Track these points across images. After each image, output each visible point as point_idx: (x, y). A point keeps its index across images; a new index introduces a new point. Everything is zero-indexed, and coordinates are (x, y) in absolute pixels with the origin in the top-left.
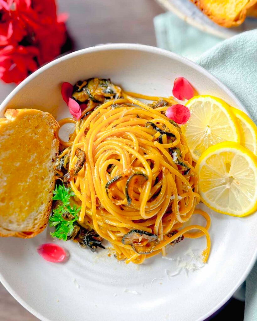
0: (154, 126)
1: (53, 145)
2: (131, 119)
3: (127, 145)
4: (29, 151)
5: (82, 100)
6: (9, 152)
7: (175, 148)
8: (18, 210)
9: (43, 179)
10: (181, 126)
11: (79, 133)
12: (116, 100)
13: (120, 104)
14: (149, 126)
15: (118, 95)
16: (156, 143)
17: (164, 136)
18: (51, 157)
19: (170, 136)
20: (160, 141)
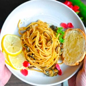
0: (34, 59)
1: (64, 55)
2: (41, 62)
3: (43, 53)
4: (71, 53)
5: (56, 70)
6: (78, 52)
7: (28, 52)
8: (73, 36)
9: (67, 45)
10: (26, 60)
11: (57, 59)
12: (45, 69)
13: (44, 68)
14: (36, 59)
15: (44, 71)
16: (34, 53)
17: (31, 56)
18: (65, 52)
19: (29, 56)
20: (33, 54)
